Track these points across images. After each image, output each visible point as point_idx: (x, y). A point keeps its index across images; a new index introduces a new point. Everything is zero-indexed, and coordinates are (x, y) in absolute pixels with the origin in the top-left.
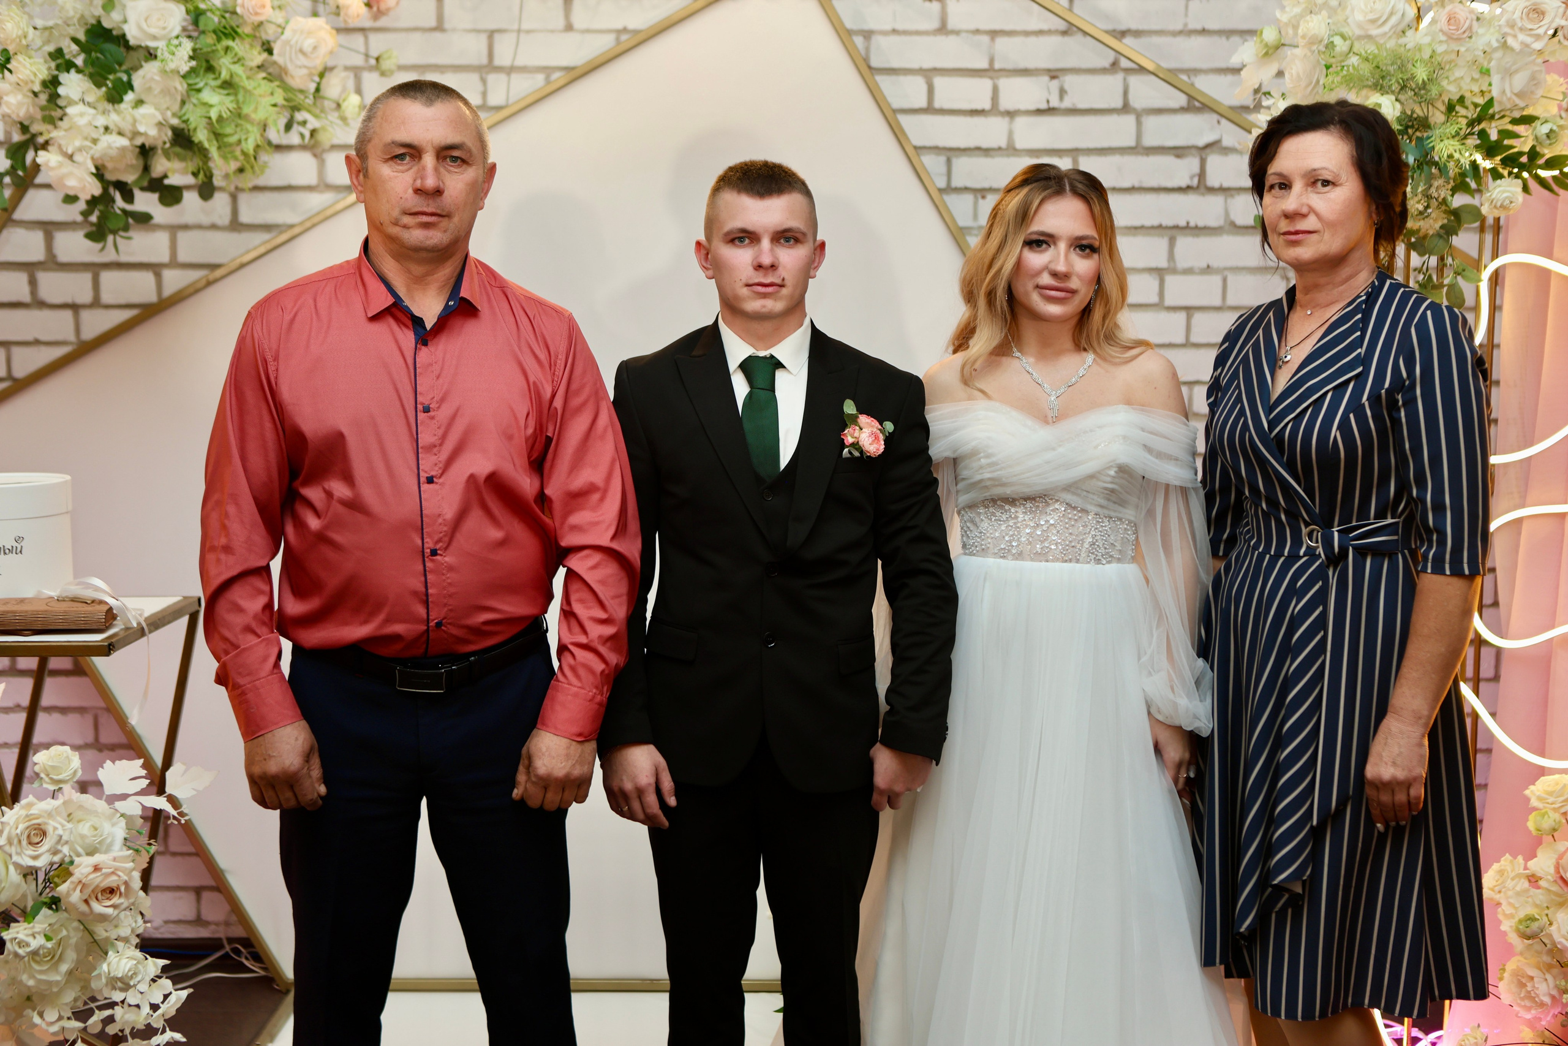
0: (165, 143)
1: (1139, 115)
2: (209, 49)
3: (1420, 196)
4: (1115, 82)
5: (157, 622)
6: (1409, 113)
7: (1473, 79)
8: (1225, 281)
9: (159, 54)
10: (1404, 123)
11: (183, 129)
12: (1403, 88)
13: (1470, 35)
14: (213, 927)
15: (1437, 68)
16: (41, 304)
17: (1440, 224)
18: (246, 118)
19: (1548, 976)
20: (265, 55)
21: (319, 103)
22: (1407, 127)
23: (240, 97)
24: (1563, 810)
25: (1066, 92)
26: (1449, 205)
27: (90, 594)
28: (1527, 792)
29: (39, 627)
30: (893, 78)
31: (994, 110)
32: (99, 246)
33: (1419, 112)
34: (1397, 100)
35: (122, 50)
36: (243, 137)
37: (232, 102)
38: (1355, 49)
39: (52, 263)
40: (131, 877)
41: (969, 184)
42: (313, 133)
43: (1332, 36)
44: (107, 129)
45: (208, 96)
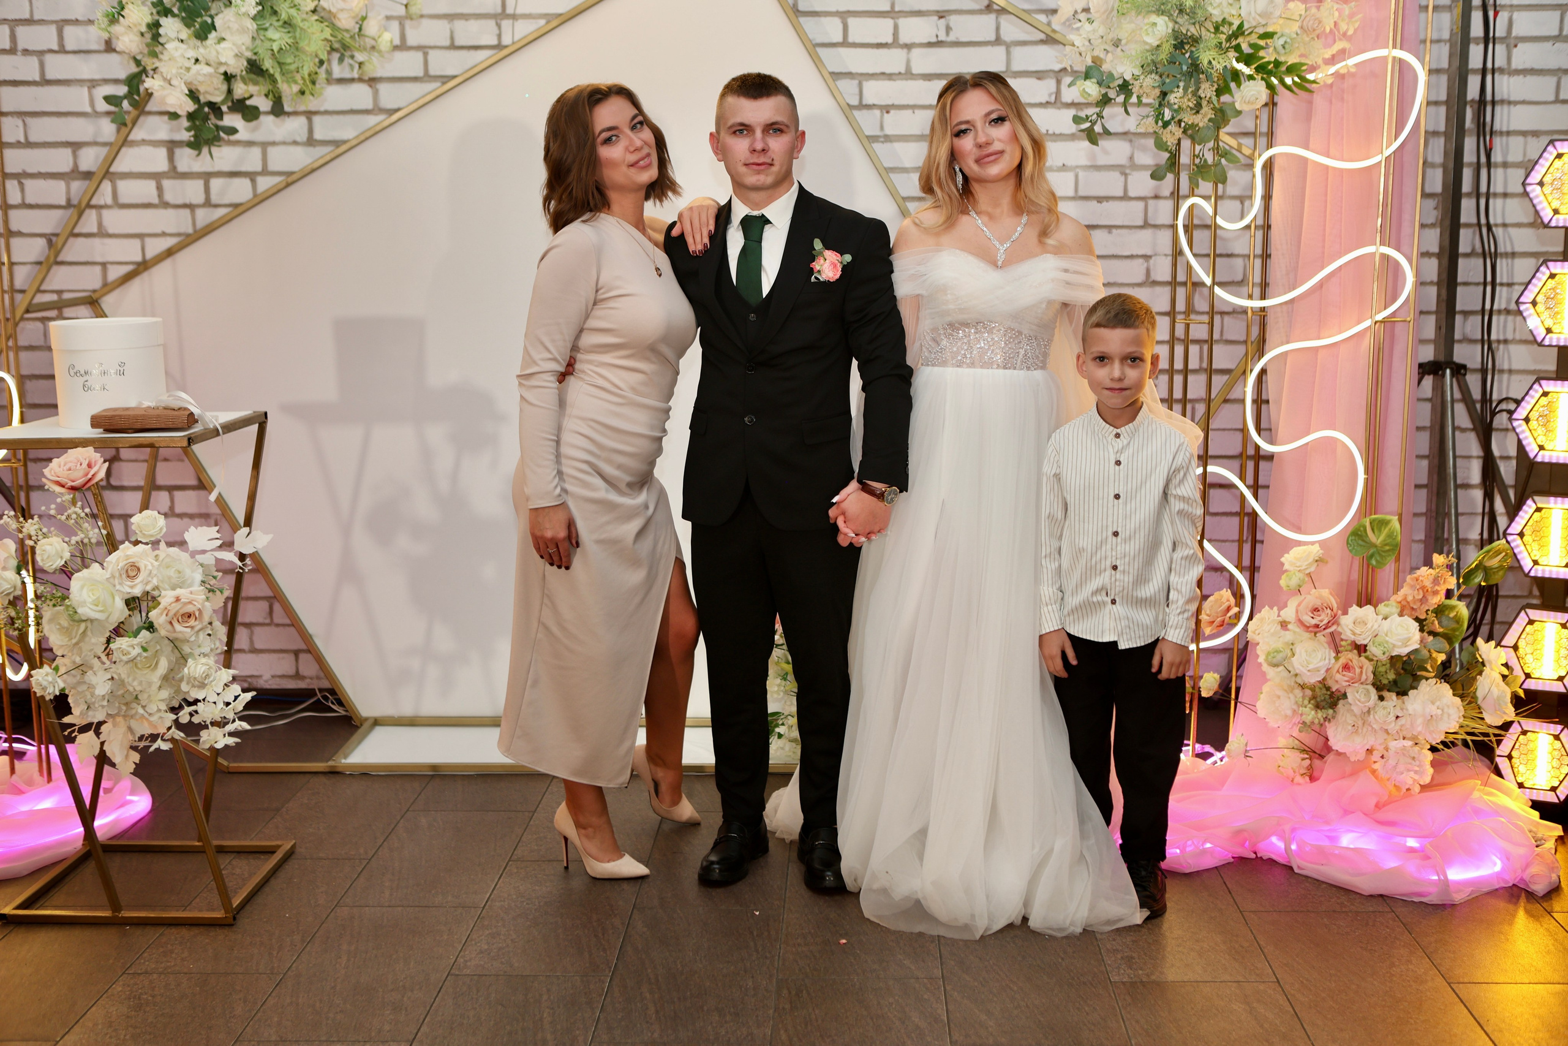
0: (242, 71)
1: (1009, 46)
3: (1190, 96)
4: (989, 21)
5: (230, 427)
6: (1184, 32)
7: (1229, 4)
8: (1077, 177)
9: (233, 1)
10: (1178, 39)
11: (255, 60)
12: (1181, 12)
14: (308, 680)
16: (166, 205)
17: (1209, 116)
19: (1291, 695)
20: (316, 2)
21: (360, 39)
22: (1180, 43)
23: (298, 35)
24: (1307, 572)
25: (951, 29)
26: (1215, 103)
27: (176, 404)
28: (1283, 560)
29: (138, 426)
31: (895, 43)
32: (196, 152)
33: (1193, 30)
34: (1172, 21)
37: (289, 37)
39: (174, 173)
40: (203, 606)
41: (876, 102)
42: (361, 64)
45: (272, 34)
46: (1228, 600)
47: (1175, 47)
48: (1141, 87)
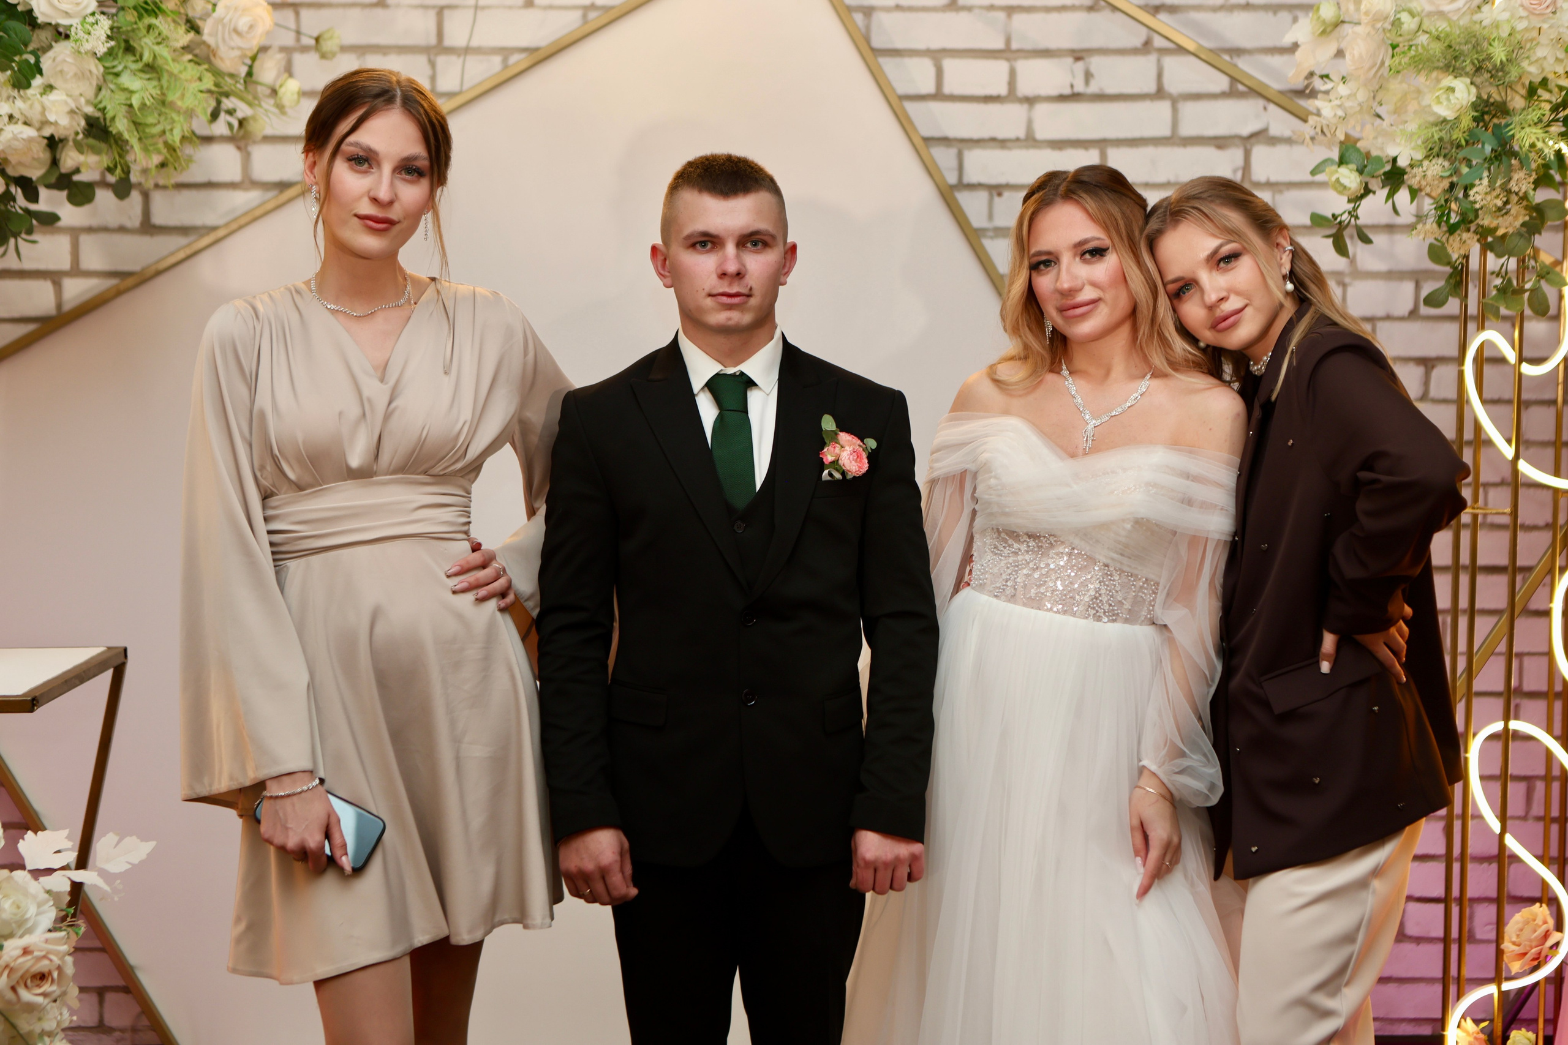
0: (77, 133)
1: (1175, 101)
2: (129, 28)
3: (1498, 191)
4: (1146, 64)
6: (1485, 97)
7: (1557, 59)
9: (73, 33)
10: (1480, 108)
11: (98, 118)
12: (1478, 70)
13: (1554, 10)
15: (1518, 48)
17: (1521, 220)
18: (172, 105)
20: (192, 34)
21: (251, 87)
22: (1483, 114)
23: (165, 82)
25: (1092, 76)
26: (1531, 199)
30: (897, 60)
31: (1011, 96)
33: (1496, 97)
34: (1472, 83)
35: (28, 28)
36: (168, 127)
37: (155, 87)
38: (1424, 27)
40: (64, 962)
41: (983, 180)
42: (241, 123)
43: (1399, 12)
44: (11, 117)
45: (128, 81)
46: (1545, 922)
47: (1475, 119)
48: (1425, 176)
